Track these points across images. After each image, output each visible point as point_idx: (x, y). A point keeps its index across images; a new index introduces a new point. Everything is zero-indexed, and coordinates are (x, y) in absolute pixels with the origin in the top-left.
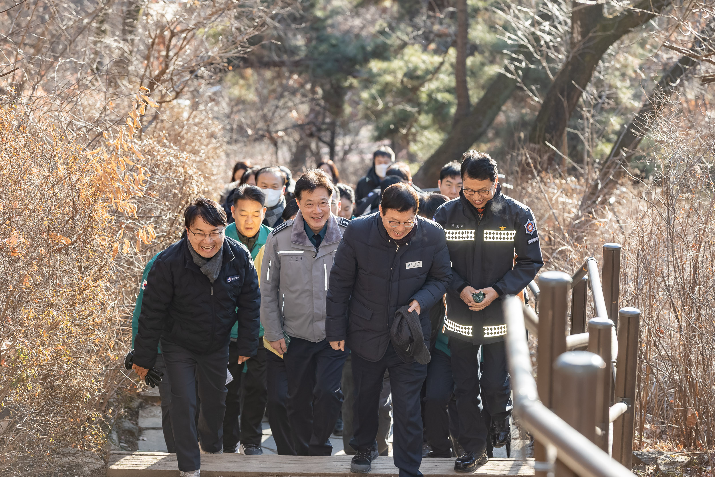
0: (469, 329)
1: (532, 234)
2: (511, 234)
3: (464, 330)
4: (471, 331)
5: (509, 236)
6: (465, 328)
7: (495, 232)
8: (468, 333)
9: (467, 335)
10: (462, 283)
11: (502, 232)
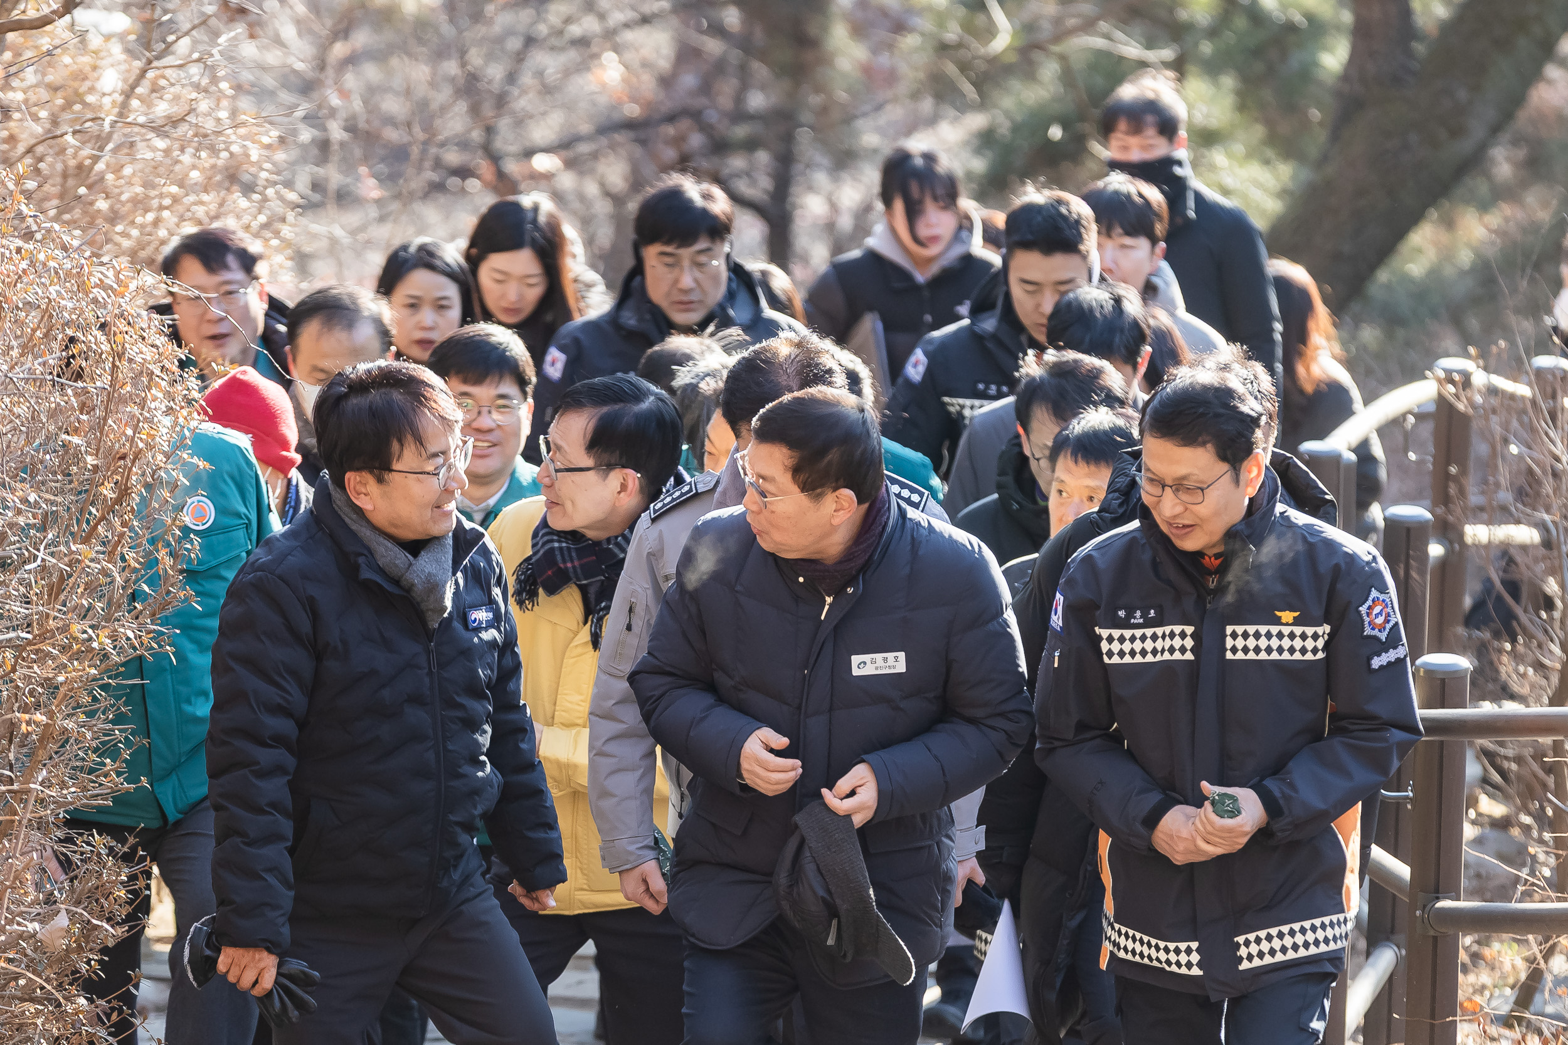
0: (1189, 951)
1: (1383, 636)
2: (1315, 637)
3: (1173, 957)
4: (1195, 958)
5: (1310, 644)
6: (1177, 951)
7: (1263, 629)
8: (1189, 965)
9: (1184, 970)
10: (1155, 797)
11: (1286, 630)
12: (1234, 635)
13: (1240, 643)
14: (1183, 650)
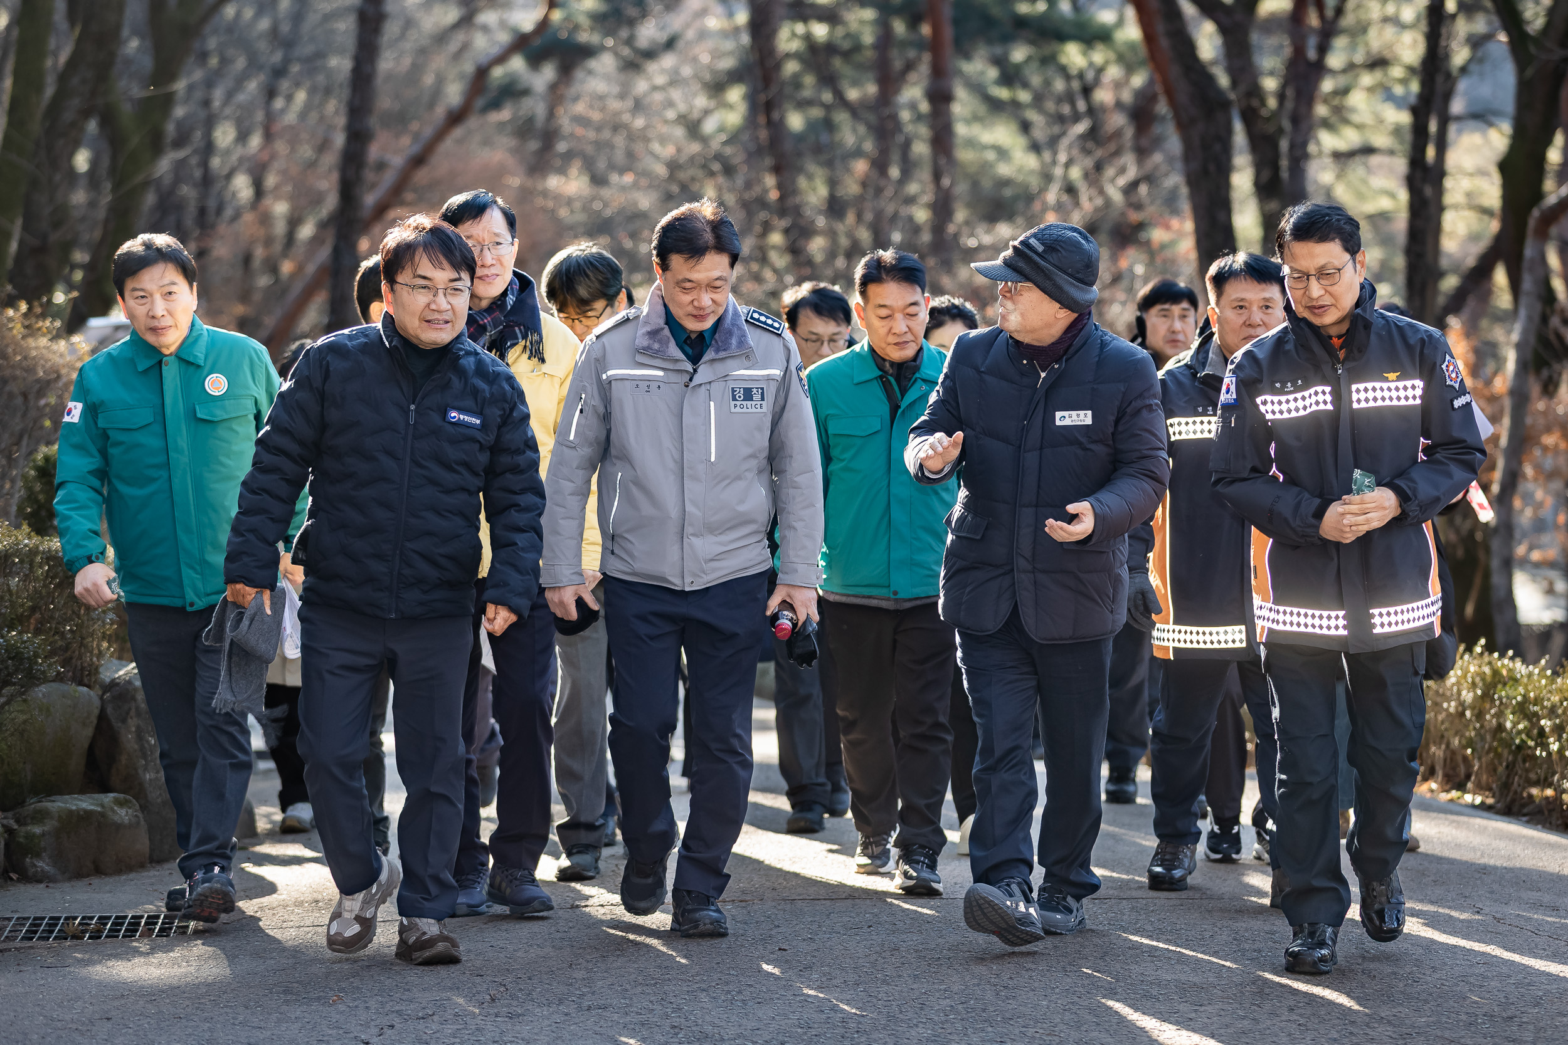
12: (1358, 391)
13: (1362, 396)
14: (1325, 402)
